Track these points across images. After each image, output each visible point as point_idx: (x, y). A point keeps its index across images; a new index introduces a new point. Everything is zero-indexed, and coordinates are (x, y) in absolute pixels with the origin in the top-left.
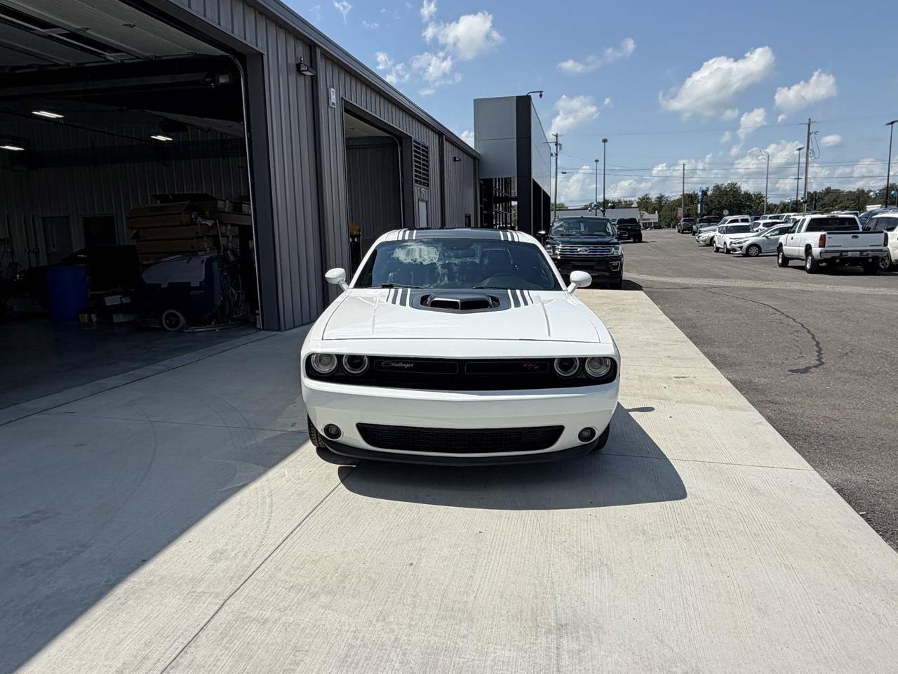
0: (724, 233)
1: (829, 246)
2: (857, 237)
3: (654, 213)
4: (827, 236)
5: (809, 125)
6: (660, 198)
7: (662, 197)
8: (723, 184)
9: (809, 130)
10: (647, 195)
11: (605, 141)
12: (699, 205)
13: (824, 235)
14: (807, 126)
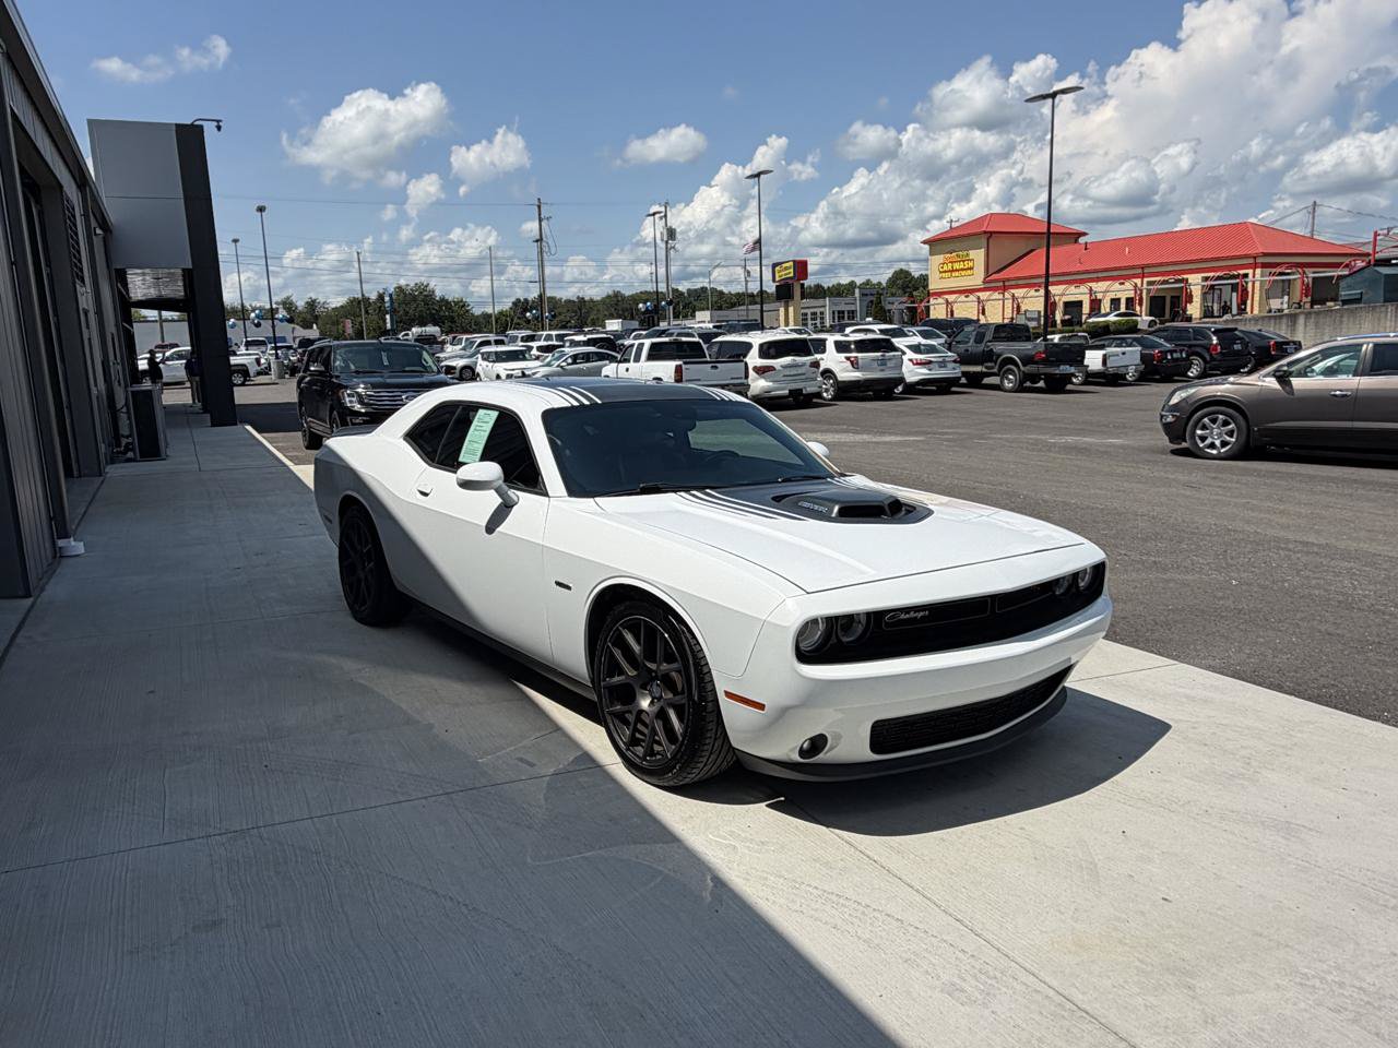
0: (494, 362)
1: (687, 381)
2: (716, 367)
3: (312, 328)
4: (684, 367)
5: (539, 207)
6: (312, 304)
7: (314, 301)
8: (408, 285)
9: (540, 215)
10: (288, 298)
11: (261, 209)
12: (388, 317)
13: (680, 366)
14: (536, 208)
